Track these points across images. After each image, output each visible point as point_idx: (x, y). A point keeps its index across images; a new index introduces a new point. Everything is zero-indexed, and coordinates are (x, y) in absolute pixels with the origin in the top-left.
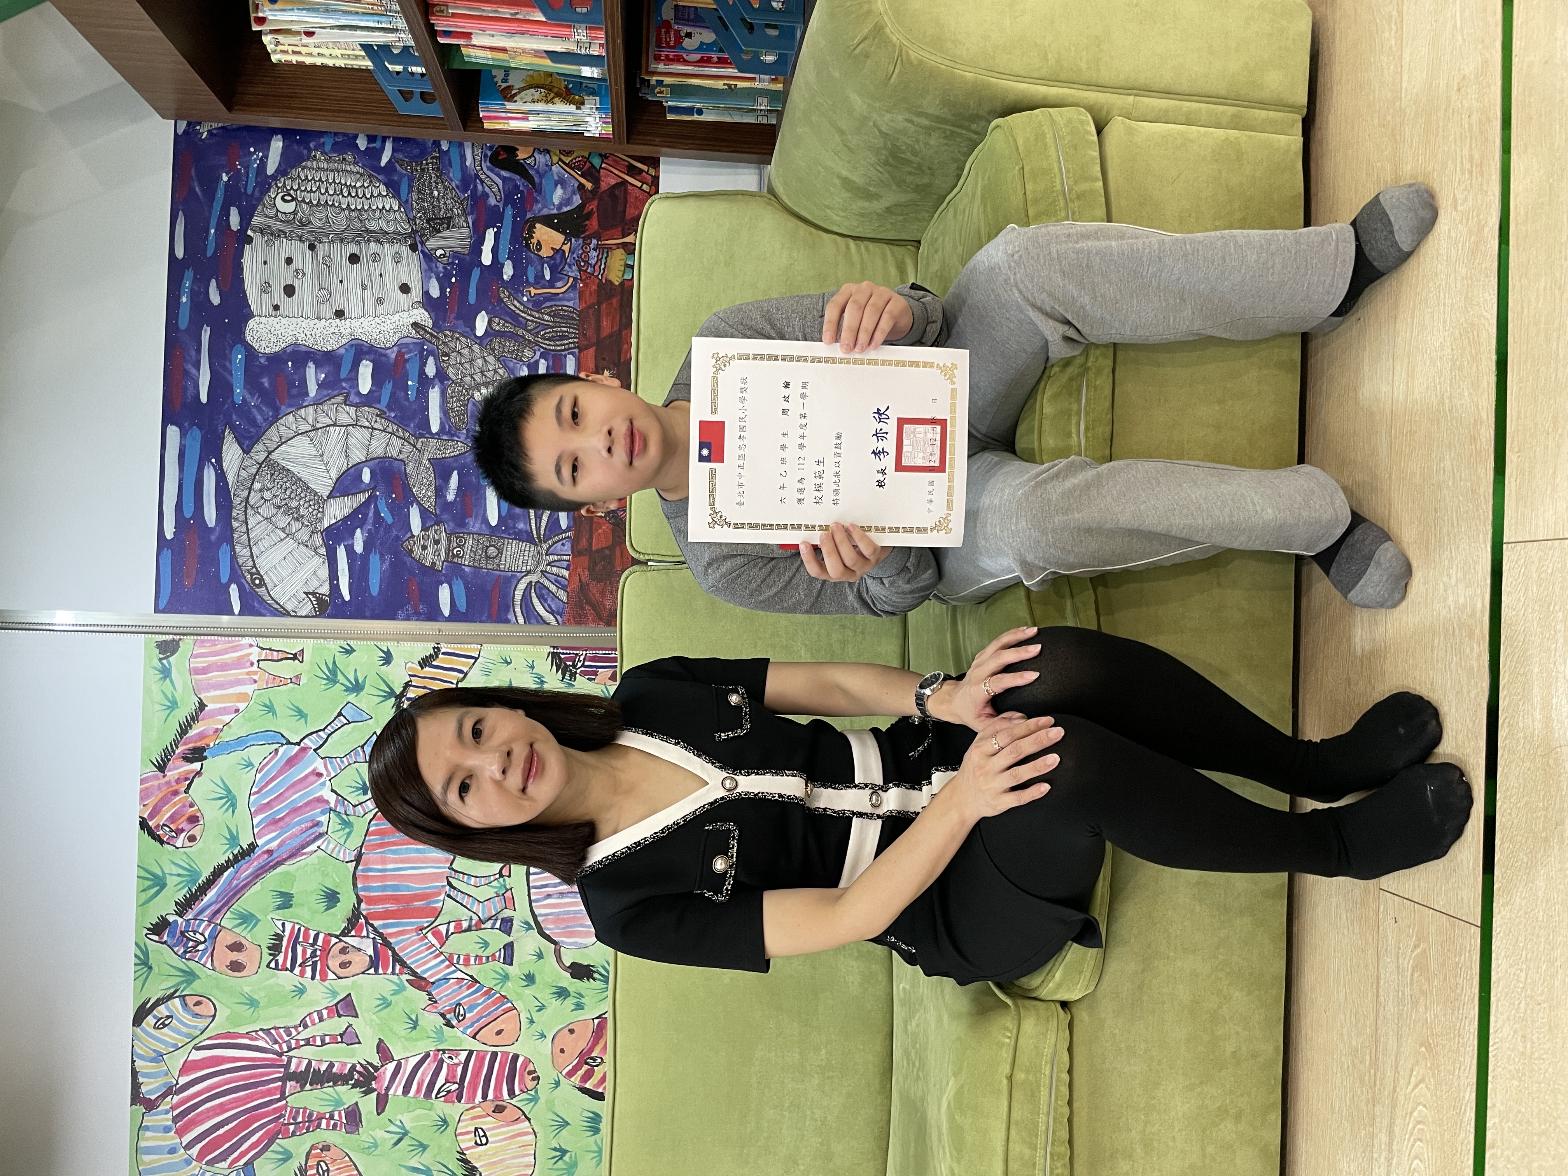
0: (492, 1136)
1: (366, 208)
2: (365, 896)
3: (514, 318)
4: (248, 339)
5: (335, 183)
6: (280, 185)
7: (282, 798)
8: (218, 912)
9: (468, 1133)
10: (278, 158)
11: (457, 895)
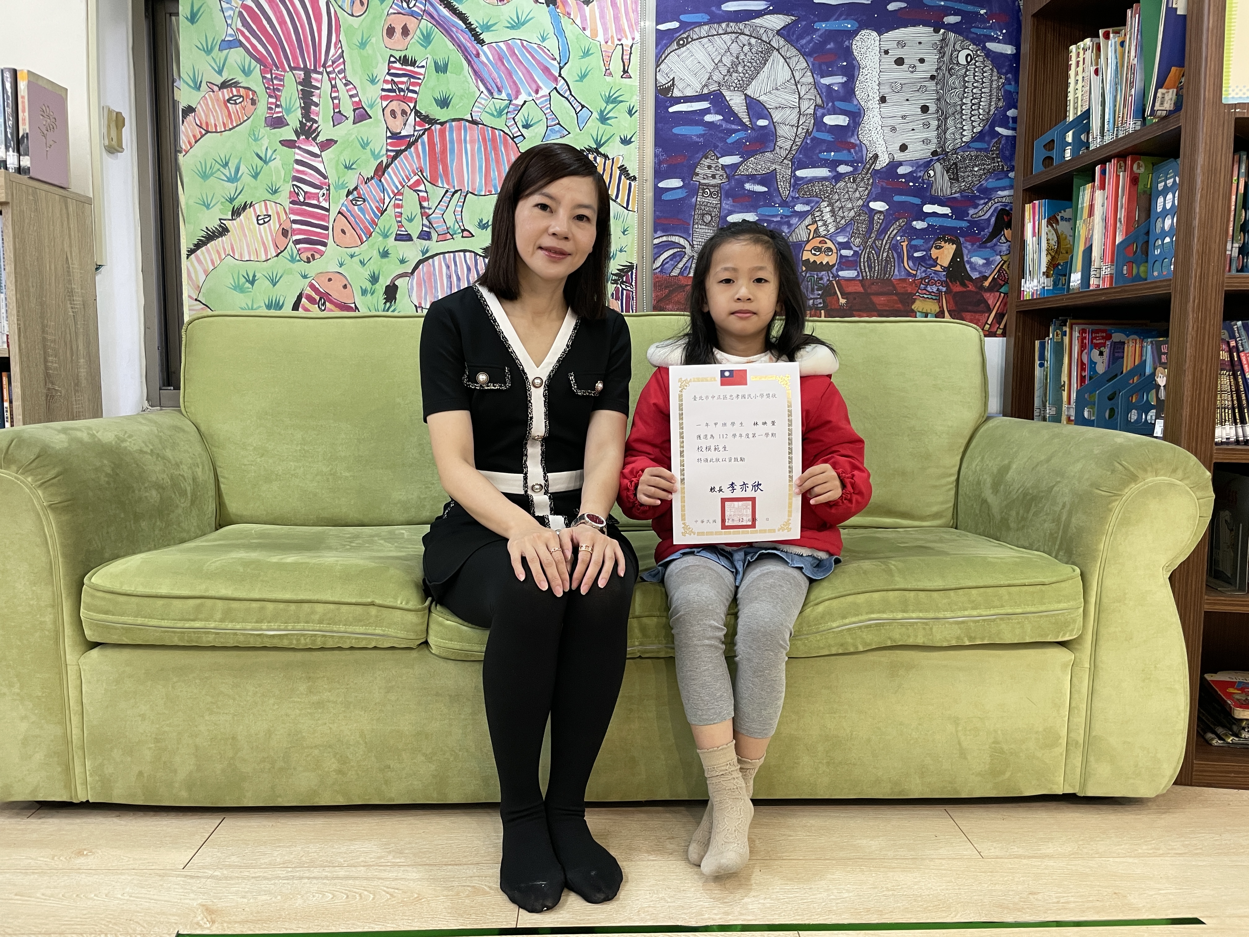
0: (265, 228)
1: (964, 117)
2: (445, 128)
3: (883, 231)
4: (863, 32)
5: (981, 94)
6: (978, 52)
7: (519, 64)
8: (432, 17)
9: (267, 209)
10: (999, 51)
11: (447, 197)
